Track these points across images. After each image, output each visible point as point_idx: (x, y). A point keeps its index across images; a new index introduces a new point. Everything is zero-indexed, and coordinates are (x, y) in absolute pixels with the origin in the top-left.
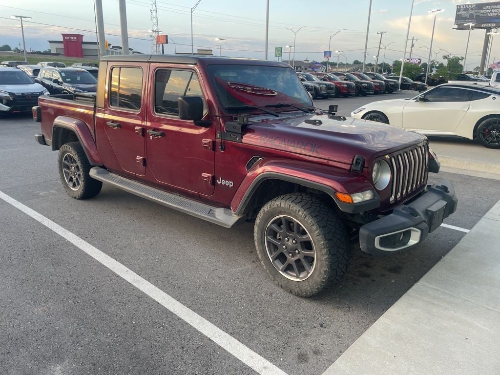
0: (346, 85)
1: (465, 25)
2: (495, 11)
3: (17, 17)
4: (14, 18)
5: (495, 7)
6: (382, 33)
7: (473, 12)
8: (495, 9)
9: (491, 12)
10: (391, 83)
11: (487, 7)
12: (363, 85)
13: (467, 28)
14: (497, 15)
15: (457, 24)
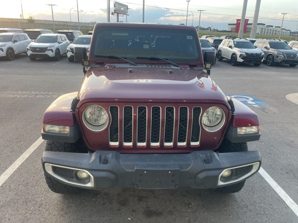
3: (198, 11)
4: (197, 11)
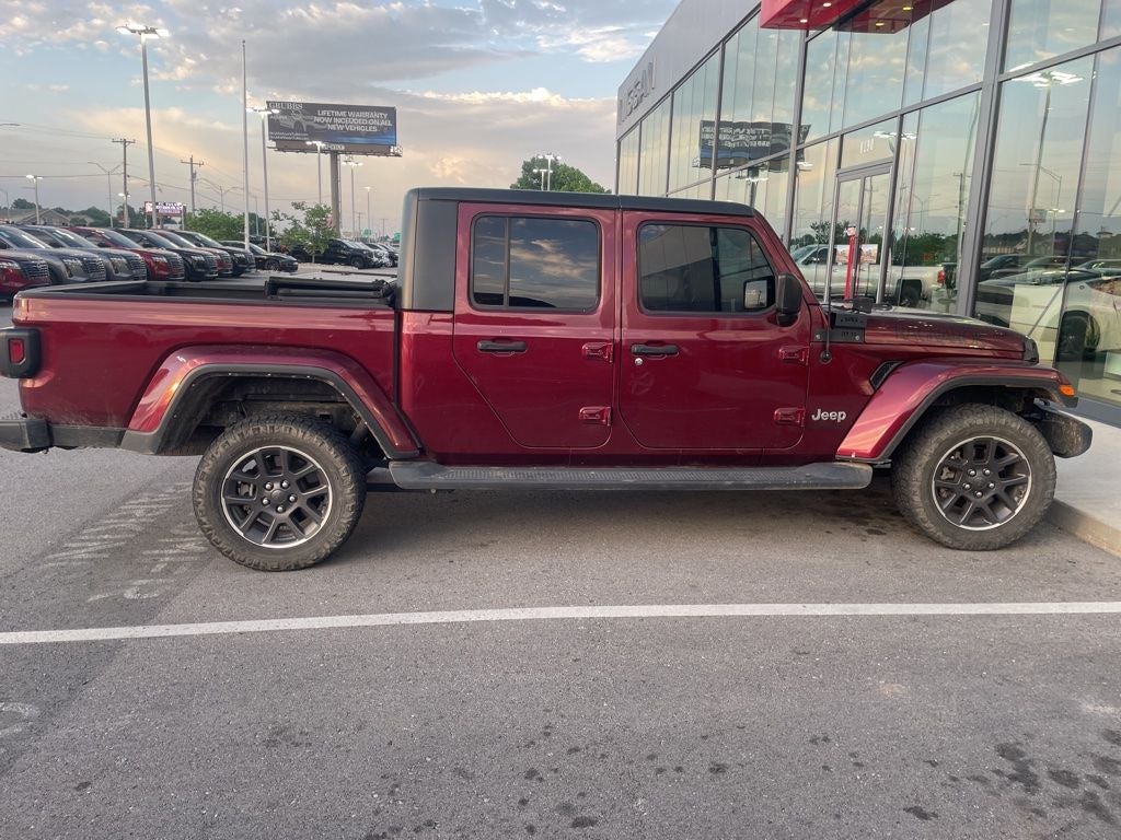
0: (165, 260)
1: (309, 143)
2: (340, 121)
5: (337, 113)
6: (125, 141)
7: (299, 118)
8: (338, 117)
9: (332, 123)
10: (238, 255)
11: (324, 113)
12: (196, 258)
13: (313, 149)
14: (345, 129)
15: (274, 140)
